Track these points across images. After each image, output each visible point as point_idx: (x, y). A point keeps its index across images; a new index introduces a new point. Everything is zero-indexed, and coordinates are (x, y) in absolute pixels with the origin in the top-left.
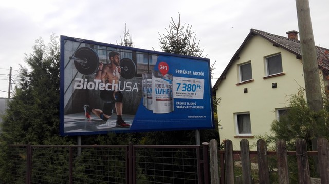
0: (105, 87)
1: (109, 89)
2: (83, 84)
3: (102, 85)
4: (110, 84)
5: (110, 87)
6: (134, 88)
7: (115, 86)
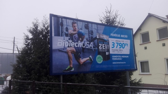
0: (74, 45)
1: (77, 46)
2: (63, 43)
3: (73, 44)
4: (77, 43)
5: (77, 45)
6: (90, 46)
7: (80, 44)
